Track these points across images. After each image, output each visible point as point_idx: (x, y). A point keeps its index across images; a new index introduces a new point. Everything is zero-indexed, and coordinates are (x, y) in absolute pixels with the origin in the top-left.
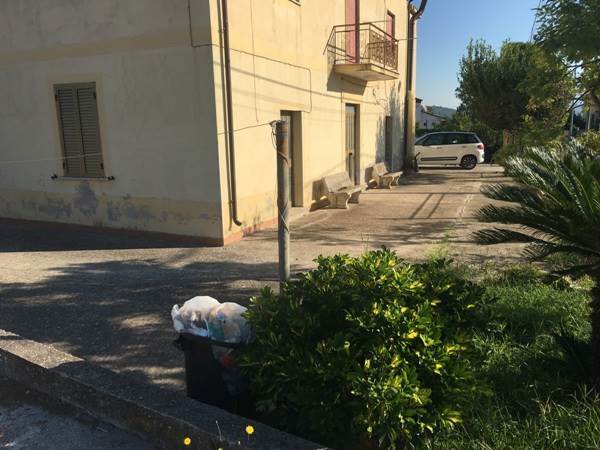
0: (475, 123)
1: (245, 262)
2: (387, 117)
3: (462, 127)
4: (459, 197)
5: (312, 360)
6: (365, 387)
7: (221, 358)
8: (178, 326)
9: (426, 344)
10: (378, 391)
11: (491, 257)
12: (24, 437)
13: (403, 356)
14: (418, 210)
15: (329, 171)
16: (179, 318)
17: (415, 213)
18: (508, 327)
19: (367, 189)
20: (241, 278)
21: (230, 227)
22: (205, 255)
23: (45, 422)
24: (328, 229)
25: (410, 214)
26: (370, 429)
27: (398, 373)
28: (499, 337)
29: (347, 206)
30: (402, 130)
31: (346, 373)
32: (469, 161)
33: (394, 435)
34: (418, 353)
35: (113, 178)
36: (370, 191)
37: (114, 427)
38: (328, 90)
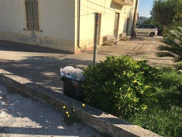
0: (155, 22)
1: (81, 59)
2: (128, 18)
3: (151, 23)
4: (148, 45)
5: (103, 87)
6: (119, 96)
7: (75, 85)
8: (62, 74)
9: (139, 85)
10: (123, 97)
11: (157, 64)
12: (15, 103)
13: (131, 88)
14: (136, 48)
15: (108, 34)
16: (62, 72)
17: (134, 49)
18: (162, 84)
19: (120, 40)
20: (80, 64)
21: (77, 48)
22: (69, 56)
23: (21, 99)
24: (107, 52)
25: (133, 49)
26: (119, 108)
27: (130, 92)
28: (159, 86)
29: (113, 45)
30: (132, 23)
31: (113, 91)
32: (152, 34)
33: (127, 110)
34: (136, 87)
35: (42, 31)
36: (120, 41)
37: (42, 102)
38: (110, 7)
